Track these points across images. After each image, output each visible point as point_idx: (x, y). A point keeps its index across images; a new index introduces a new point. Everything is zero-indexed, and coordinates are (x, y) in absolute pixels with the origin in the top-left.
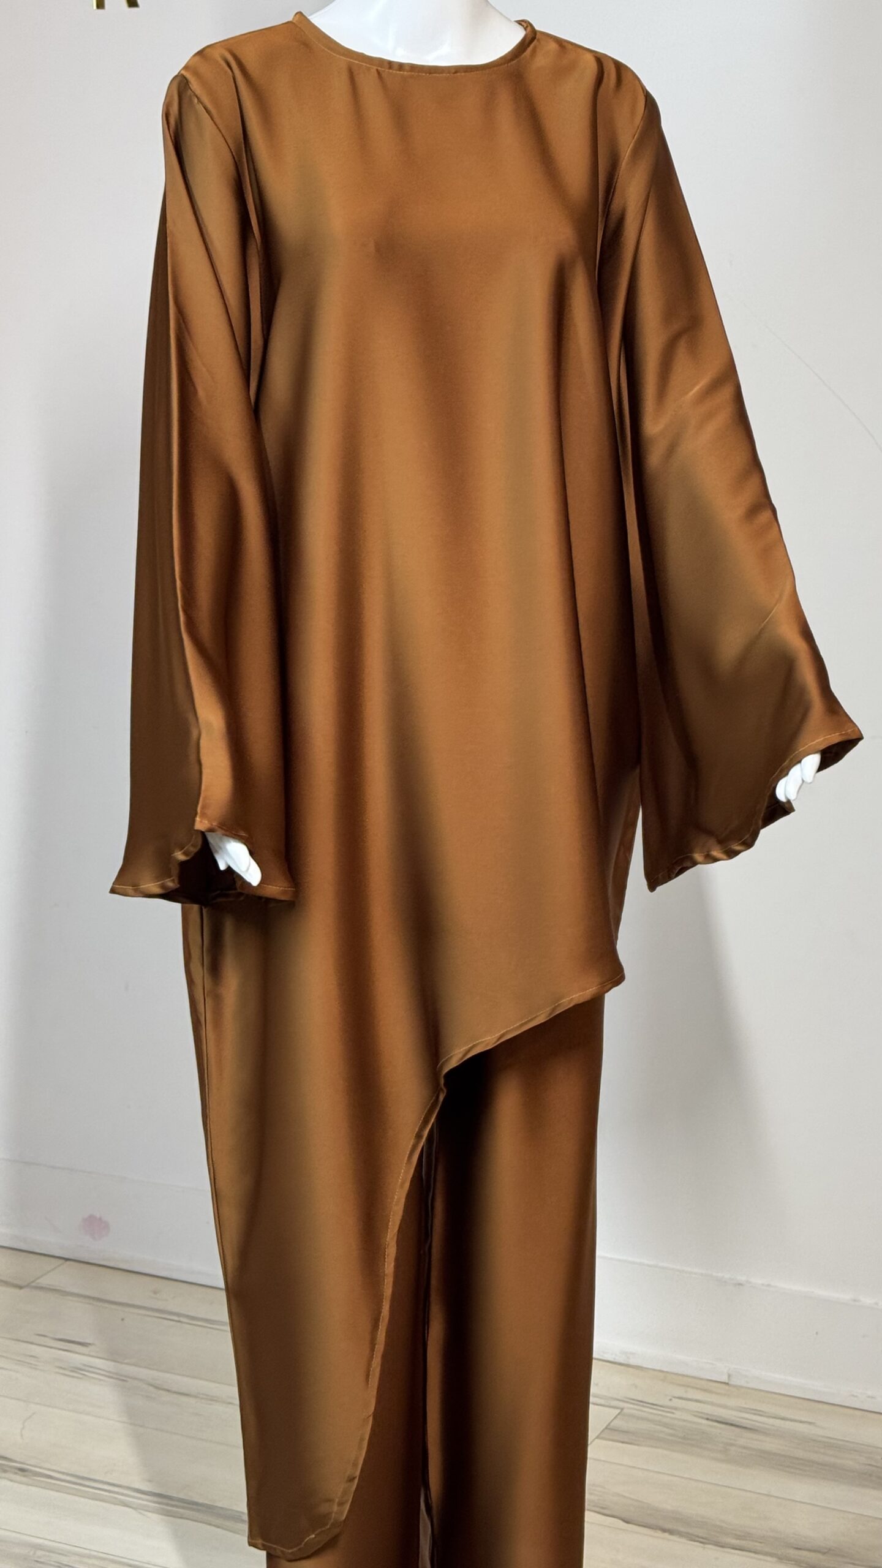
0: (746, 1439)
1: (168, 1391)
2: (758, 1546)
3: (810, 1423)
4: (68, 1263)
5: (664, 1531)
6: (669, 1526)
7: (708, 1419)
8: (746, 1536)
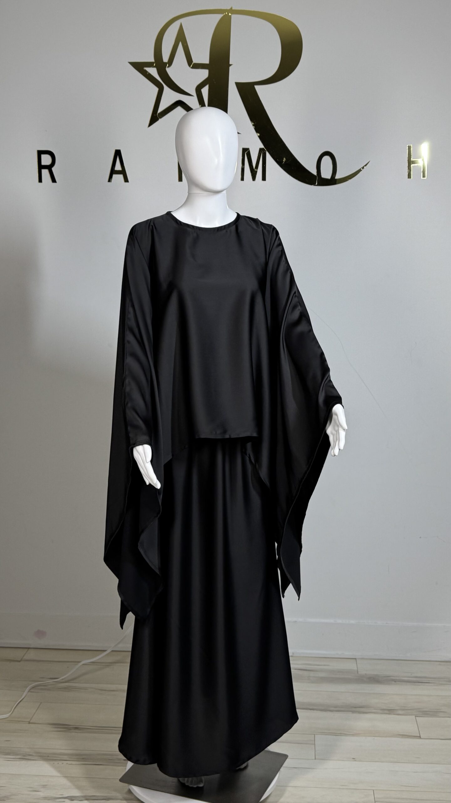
0: (312, 674)
1: (105, 690)
2: (342, 709)
3: (328, 665)
4: (30, 649)
5: (311, 709)
6: (311, 708)
7: (295, 669)
8: (336, 707)
